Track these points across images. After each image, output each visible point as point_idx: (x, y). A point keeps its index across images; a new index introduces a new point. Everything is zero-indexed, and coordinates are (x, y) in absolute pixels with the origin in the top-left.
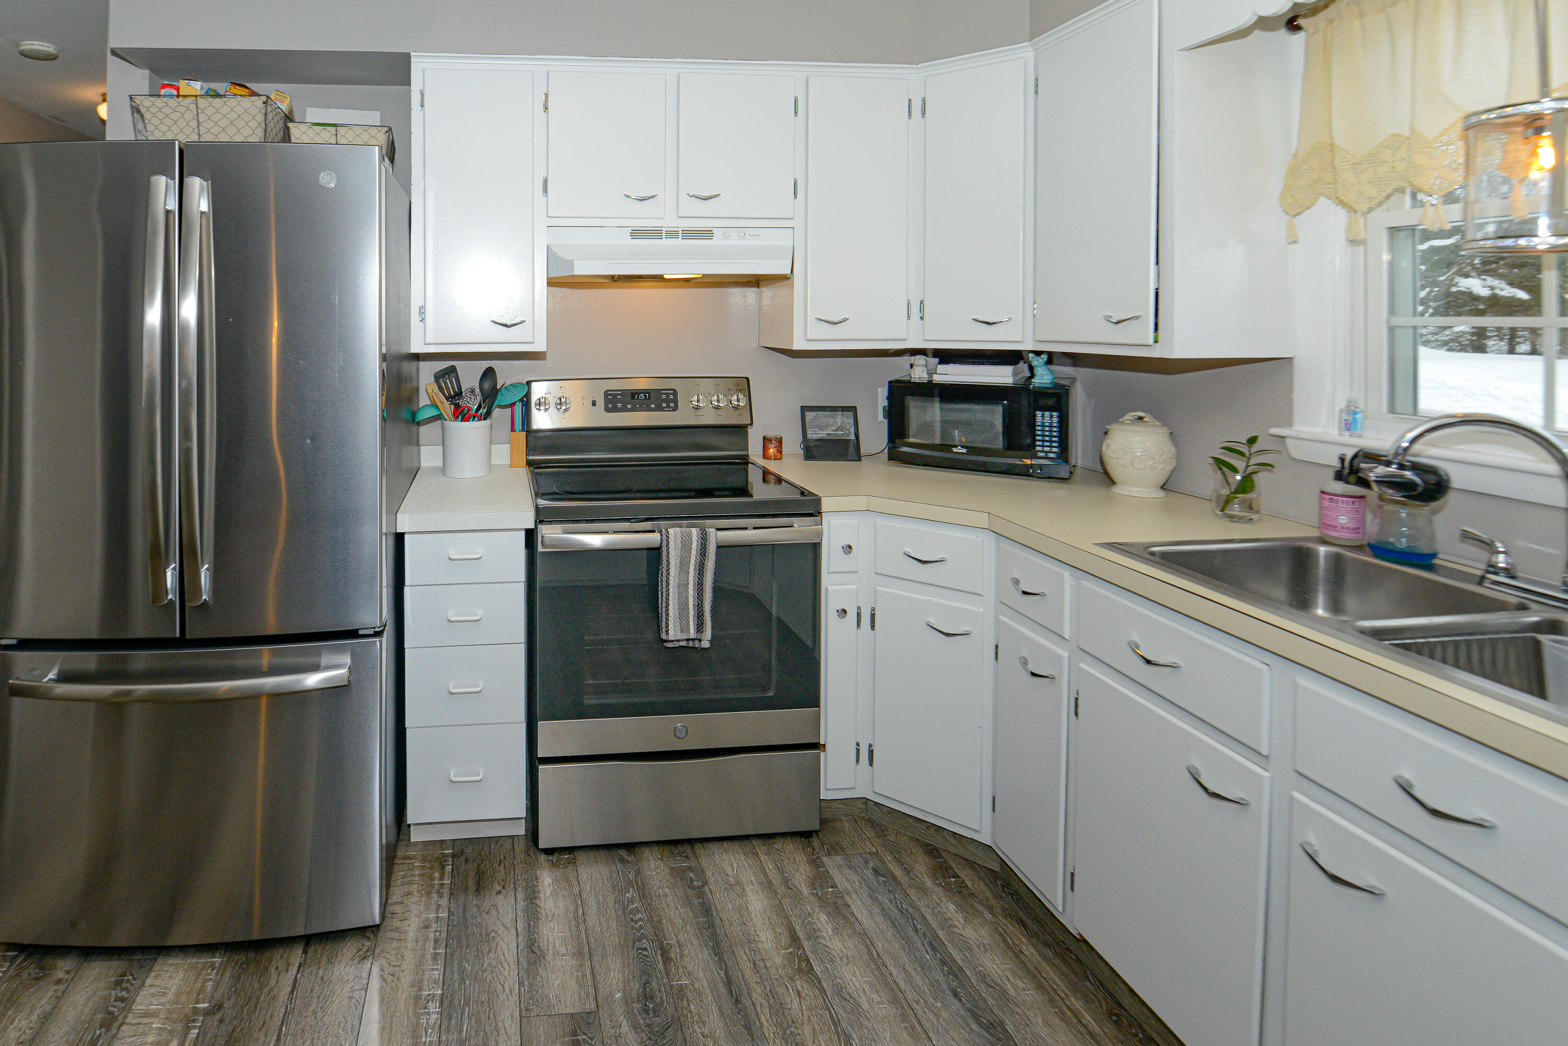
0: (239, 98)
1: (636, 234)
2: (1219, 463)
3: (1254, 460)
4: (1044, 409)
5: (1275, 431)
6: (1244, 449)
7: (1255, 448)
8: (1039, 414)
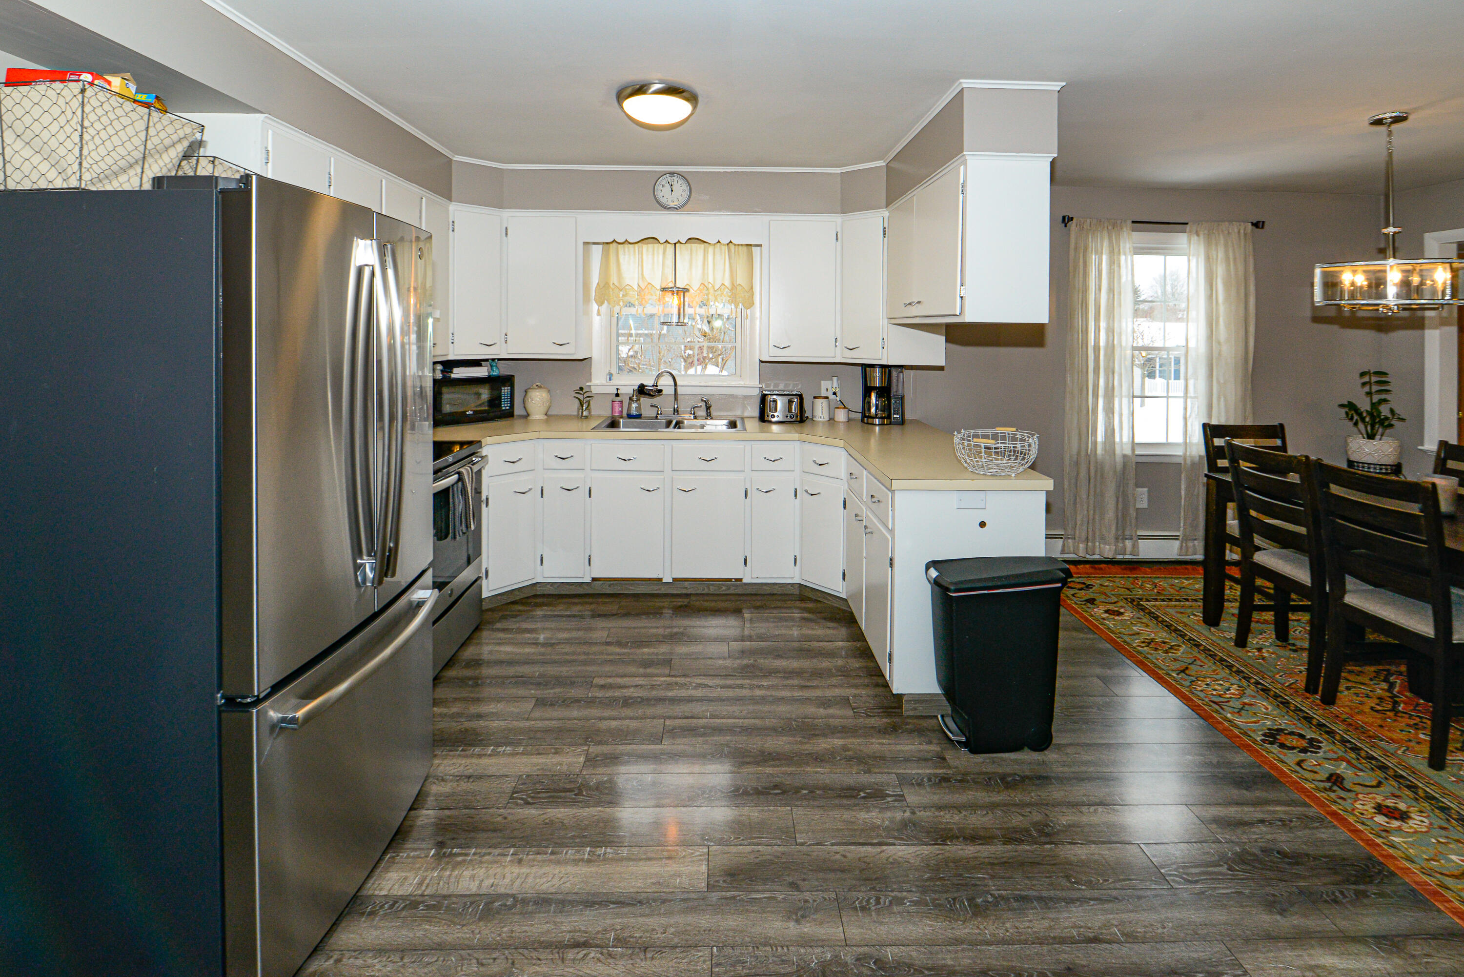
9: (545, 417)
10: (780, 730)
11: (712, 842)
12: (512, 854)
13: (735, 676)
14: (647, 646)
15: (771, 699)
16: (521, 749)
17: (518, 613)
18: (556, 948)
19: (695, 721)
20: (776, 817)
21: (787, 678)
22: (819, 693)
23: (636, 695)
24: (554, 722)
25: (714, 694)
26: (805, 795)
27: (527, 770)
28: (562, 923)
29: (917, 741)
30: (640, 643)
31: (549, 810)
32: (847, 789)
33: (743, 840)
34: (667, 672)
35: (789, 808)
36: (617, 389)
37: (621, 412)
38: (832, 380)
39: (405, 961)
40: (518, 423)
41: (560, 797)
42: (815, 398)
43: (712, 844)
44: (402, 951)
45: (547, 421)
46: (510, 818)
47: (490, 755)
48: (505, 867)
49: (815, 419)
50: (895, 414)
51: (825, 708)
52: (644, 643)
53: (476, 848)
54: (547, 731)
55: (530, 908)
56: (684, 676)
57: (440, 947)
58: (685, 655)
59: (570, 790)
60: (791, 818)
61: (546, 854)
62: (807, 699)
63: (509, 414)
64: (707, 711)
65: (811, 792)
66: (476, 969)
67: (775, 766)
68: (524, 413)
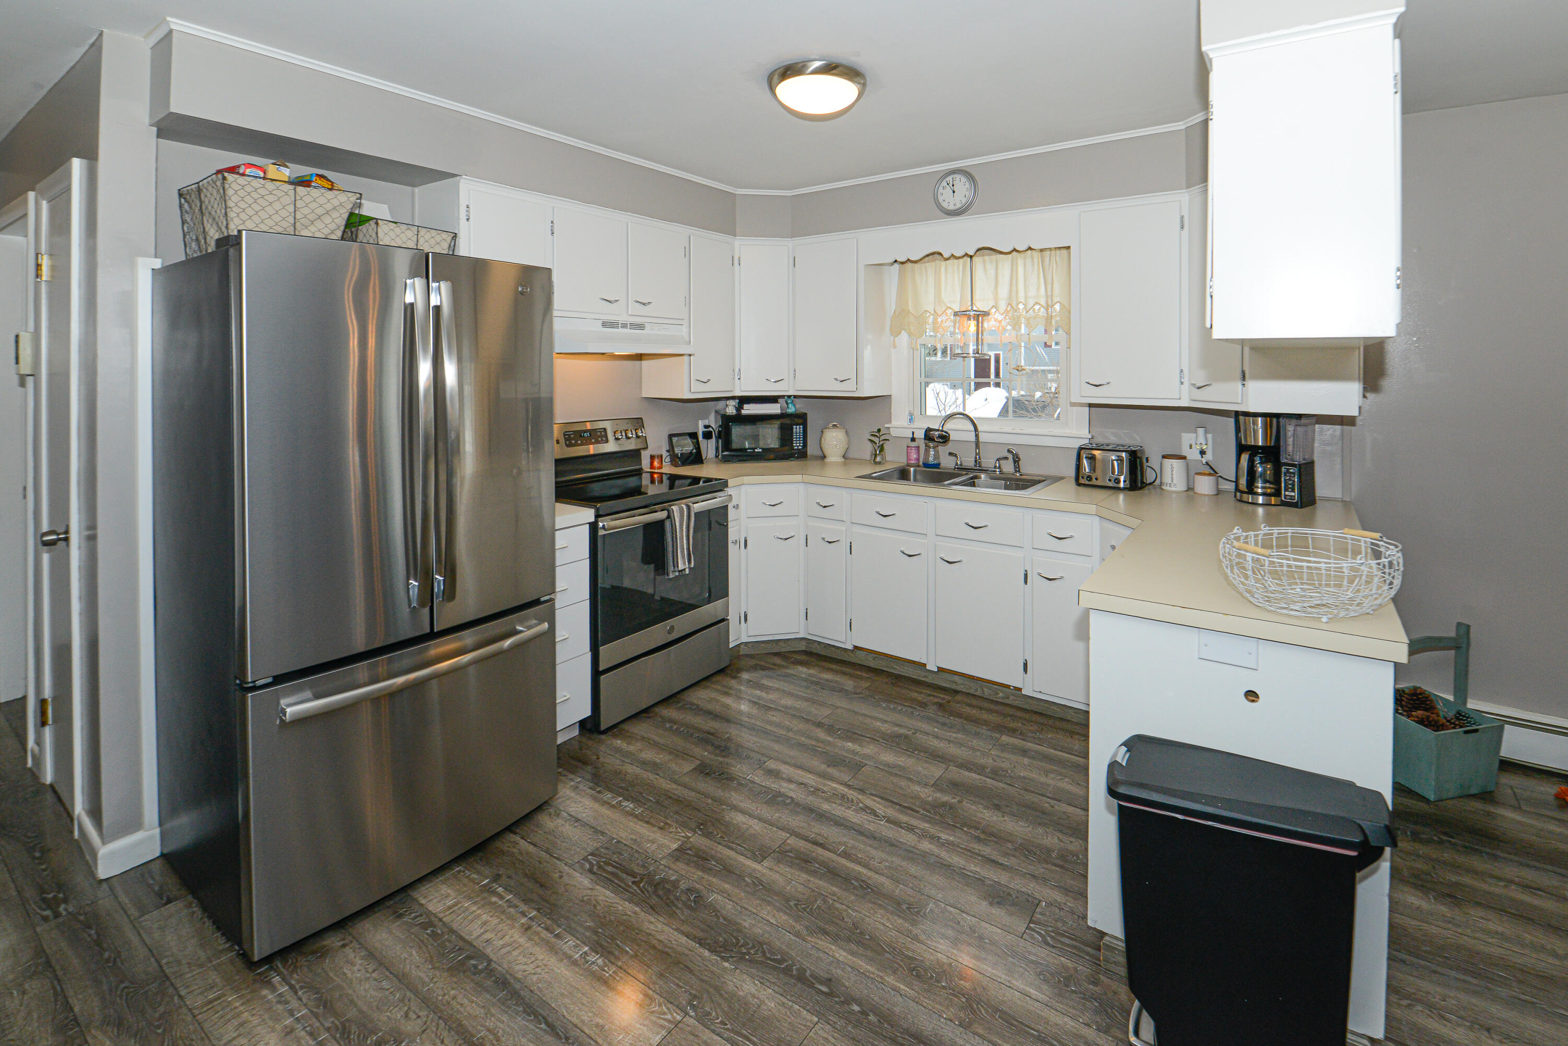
0: (323, 191)
1: (605, 324)
2: (871, 441)
3: (882, 438)
4: (797, 425)
5: (886, 426)
6: (877, 434)
7: (881, 433)
8: (795, 427)
9: (843, 460)
10: (904, 907)
11: (695, 1011)
12: (530, 918)
13: (917, 812)
14: (853, 740)
15: (932, 861)
16: (639, 811)
17: (772, 667)
18: (464, 1039)
19: (820, 850)
20: (790, 1023)
21: (978, 839)
22: (1003, 878)
23: (791, 794)
24: (693, 794)
25: (871, 827)
26: (852, 1012)
27: (623, 835)
28: (493, 1015)
29: (1087, 1017)
30: (851, 734)
31: (598, 887)
32: (911, 1035)
33: (728, 1029)
34: (846, 778)
35: (816, 1019)
36: (913, 433)
37: (918, 459)
38: (1196, 432)
39: (374, 975)
40: (811, 465)
41: (620, 879)
42: (1164, 457)
43: (693, 1014)
44: (381, 964)
45: (845, 464)
46: (565, 878)
47: (613, 806)
48: (513, 927)
49: (1164, 487)
50: (1286, 490)
51: (991, 904)
52: (855, 736)
53: (514, 895)
54: (678, 801)
55: (488, 982)
56: (861, 790)
57: (402, 979)
58: (884, 765)
59: (633, 875)
60: (805, 1034)
61: (552, 933)
62: (981, 881)
63: (802, 455)
64: (845, 844)
65: (864, 1013)
66: (399, 1016)
67: (853, 954)
68: (820, 453)
